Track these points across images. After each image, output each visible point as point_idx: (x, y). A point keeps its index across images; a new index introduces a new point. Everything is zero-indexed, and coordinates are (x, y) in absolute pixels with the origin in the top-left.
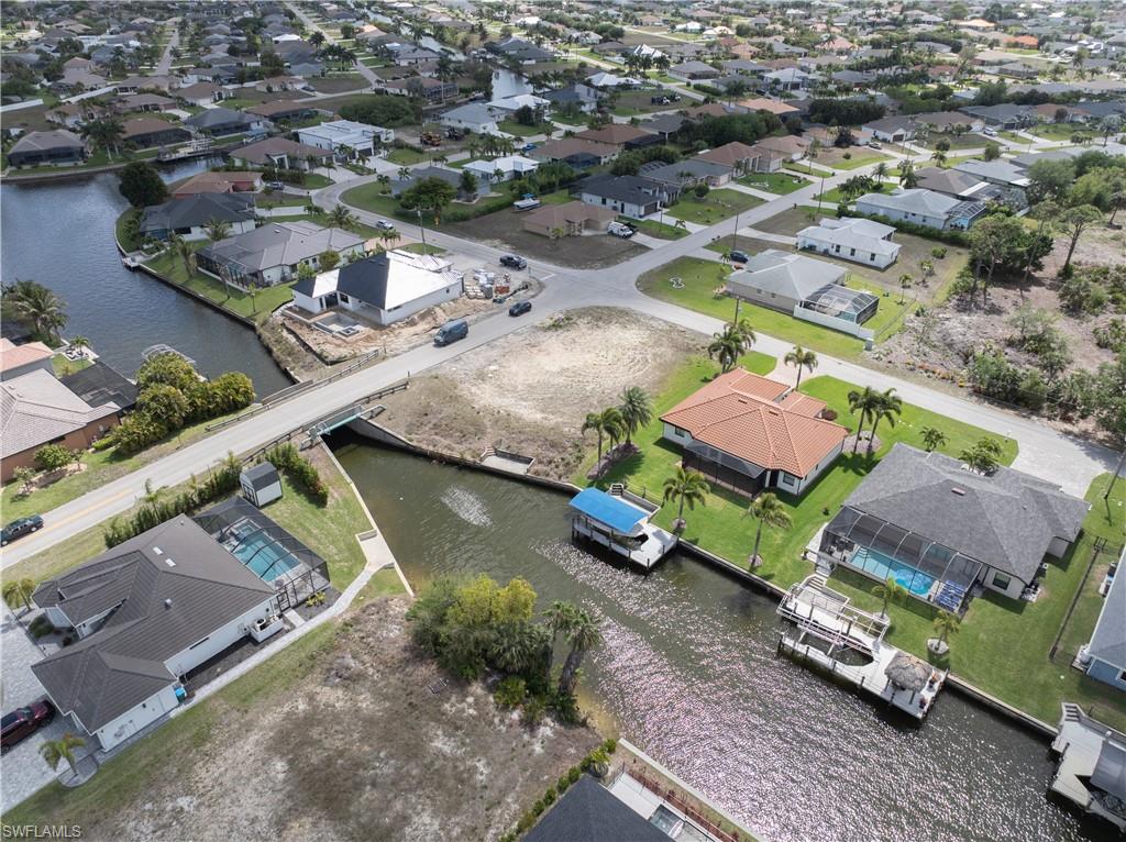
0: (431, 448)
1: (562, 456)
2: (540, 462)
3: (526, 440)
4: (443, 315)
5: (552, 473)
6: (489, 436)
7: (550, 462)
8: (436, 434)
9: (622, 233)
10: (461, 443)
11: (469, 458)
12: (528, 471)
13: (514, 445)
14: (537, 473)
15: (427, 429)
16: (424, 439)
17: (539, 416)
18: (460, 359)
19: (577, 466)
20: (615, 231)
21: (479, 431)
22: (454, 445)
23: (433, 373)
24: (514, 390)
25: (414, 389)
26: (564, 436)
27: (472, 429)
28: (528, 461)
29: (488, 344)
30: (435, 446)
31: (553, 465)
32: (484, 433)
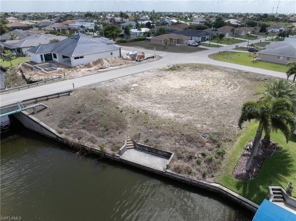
0: (77, 141)
1: (201, 152)
2: (180, 158)
3: (163, 135)
4: (107, 63)
5: (194, 170)
6: (129, 130)
7: (190, 158)
8: (83, 128)
9: (194, 44)
10: (103, 136)
11: (109, 151)
12: (168, 167)
13: (152, 139)
14: (178, 169)
15: (77, 123)
16: (72, 132)
17: (172, 115)
18: (114, 81)
19: (220, 163)
20: (191, 44)
21: (121, 126)
22: (97, 138)
23: (93, 87)
24: (150, 97)
25: (75, 95)
26: (198, 131)
27: (114, 124)
28: (167, 156)
29: (132, 75)
30: (79, 138)
31: (194, 161)
32: (124, 128)
